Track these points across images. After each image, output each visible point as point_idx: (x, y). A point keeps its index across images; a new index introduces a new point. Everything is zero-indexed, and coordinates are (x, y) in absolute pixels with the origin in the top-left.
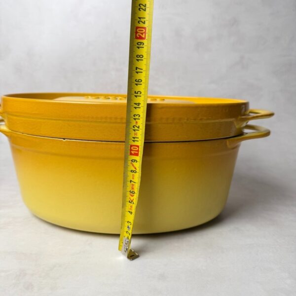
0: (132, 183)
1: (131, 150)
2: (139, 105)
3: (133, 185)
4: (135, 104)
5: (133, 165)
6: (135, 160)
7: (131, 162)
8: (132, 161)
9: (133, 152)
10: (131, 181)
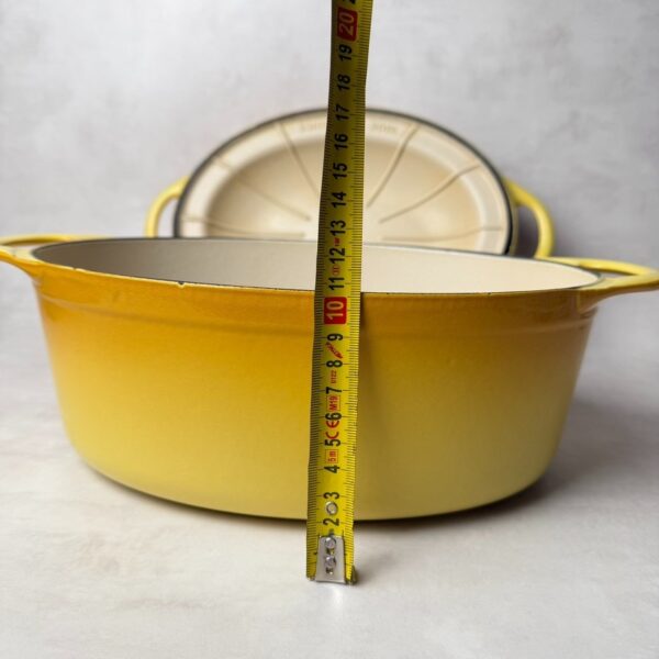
0: (331, 393)
1: (327, 311)
2: (341, 199)
3: (335, 398)
4: (335, 195)
5: (332, 348)
6: (336, 335)
7: (327, 340)
8: (328, 338)
9: (330, 316)
10: (328, 389)
